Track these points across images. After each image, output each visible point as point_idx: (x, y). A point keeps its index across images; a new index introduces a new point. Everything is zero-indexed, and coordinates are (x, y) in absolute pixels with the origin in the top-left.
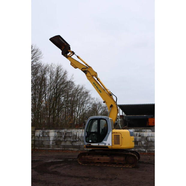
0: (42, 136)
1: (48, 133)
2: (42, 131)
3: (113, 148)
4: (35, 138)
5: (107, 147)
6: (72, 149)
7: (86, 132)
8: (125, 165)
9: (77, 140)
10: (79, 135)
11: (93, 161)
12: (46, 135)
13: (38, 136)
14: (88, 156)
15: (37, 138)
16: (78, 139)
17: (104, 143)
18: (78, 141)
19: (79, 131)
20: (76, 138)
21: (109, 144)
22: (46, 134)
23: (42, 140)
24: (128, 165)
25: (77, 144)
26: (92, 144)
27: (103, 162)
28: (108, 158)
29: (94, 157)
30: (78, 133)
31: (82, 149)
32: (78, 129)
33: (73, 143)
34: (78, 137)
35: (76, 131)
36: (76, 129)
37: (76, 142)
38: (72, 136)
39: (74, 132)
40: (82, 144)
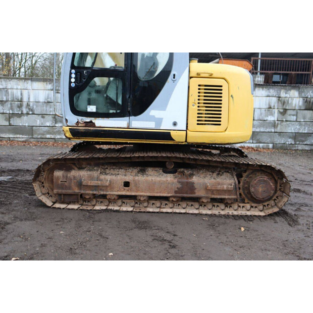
3: (190, 140)
5: (167, 136)
6: (11, 136)
7: (73, 67)
8: (236, 207)
9: (25, 112)
11: (102, 193)
14: (83, 174)
16: (26, 108)
17: (152, 119)
18: (28, 114)
19: (29, 87)
20: (20, 106)
21: (175, 124)
24: (248, 206)
25: (24, 122)
26: (100, 123)
27: (149, 194)
28: (169, 178)
29: (108, 177)
30: (25, 93)
31: (39, 137)
32: (26, 82)
33: (14, 120)
34: (28, 103)
35: (19, 87)
36: (21, 81)
37: (22, 117)
38: (10, 100)
39: (15, 88)
40: (38, 123)
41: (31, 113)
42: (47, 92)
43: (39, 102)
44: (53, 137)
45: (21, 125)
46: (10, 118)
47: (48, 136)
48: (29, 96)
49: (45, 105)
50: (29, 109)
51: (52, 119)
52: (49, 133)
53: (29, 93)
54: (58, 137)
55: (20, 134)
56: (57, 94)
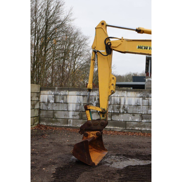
0: (53, 101)
1: (65, 97)
2: (53, 93)
4: (40, 106)
6: (112, 127)
9: (121, 111)
10: (125, 103)
12: (62, 101)
13: (46, 101)
15: (44, 106)
16: (123, 109)
18: (123, 113)
19: (125, 95)
20: (119, 108)
22: (61, 98)
23: (54, 109)
25: (121, 118)
30: (122, 99)
31: (130, 129)
32: (123, 92)
33: (114, 117)
34: (124, 106)
35: (119, 95)
36: (120, 92)
37: (120, 115)
38: (112, 103)
39: (116, 96)
40: (130, 119)
41: (125, 112)
42: (137, 98)
43: (131, 105)
44: (140, 129)
45: (118, 120)
46: (112, 115)
47: (137, 128)
48: (125, 101)
49: (135, 107)
50: (125, 110)
51: (140, 117)
52: (137, 126)
53: (125, 99)
54: (144, 129)
55: (118, 126)
56: (144, 100)
